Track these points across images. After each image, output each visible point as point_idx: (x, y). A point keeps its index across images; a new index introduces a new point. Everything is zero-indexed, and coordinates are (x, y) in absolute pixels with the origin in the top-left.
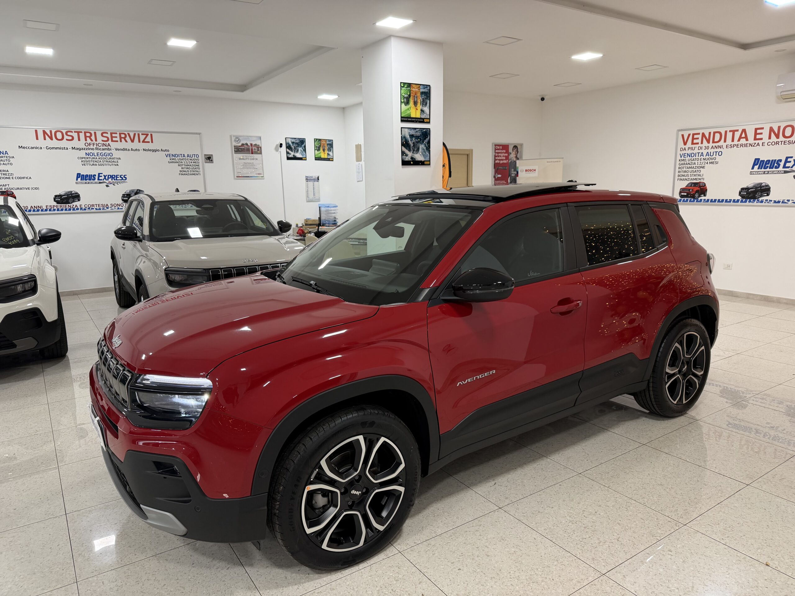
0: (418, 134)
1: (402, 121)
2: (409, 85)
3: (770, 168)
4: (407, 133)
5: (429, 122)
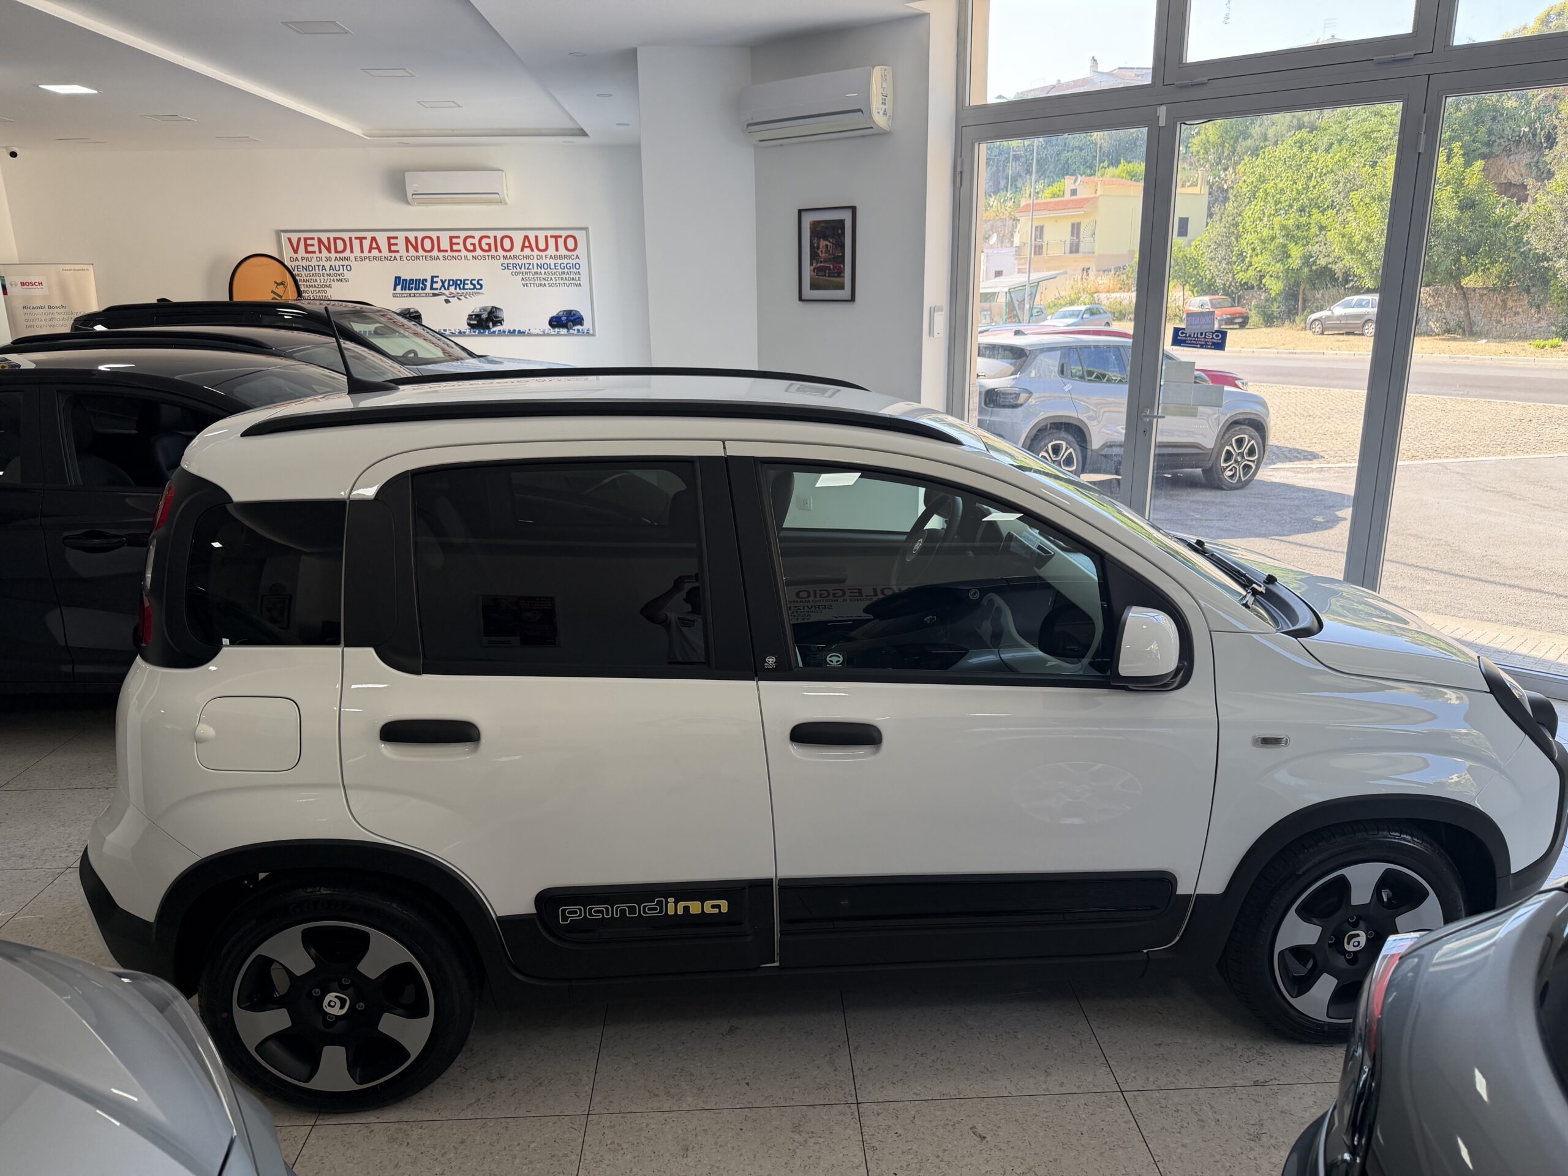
3: (415, 289)
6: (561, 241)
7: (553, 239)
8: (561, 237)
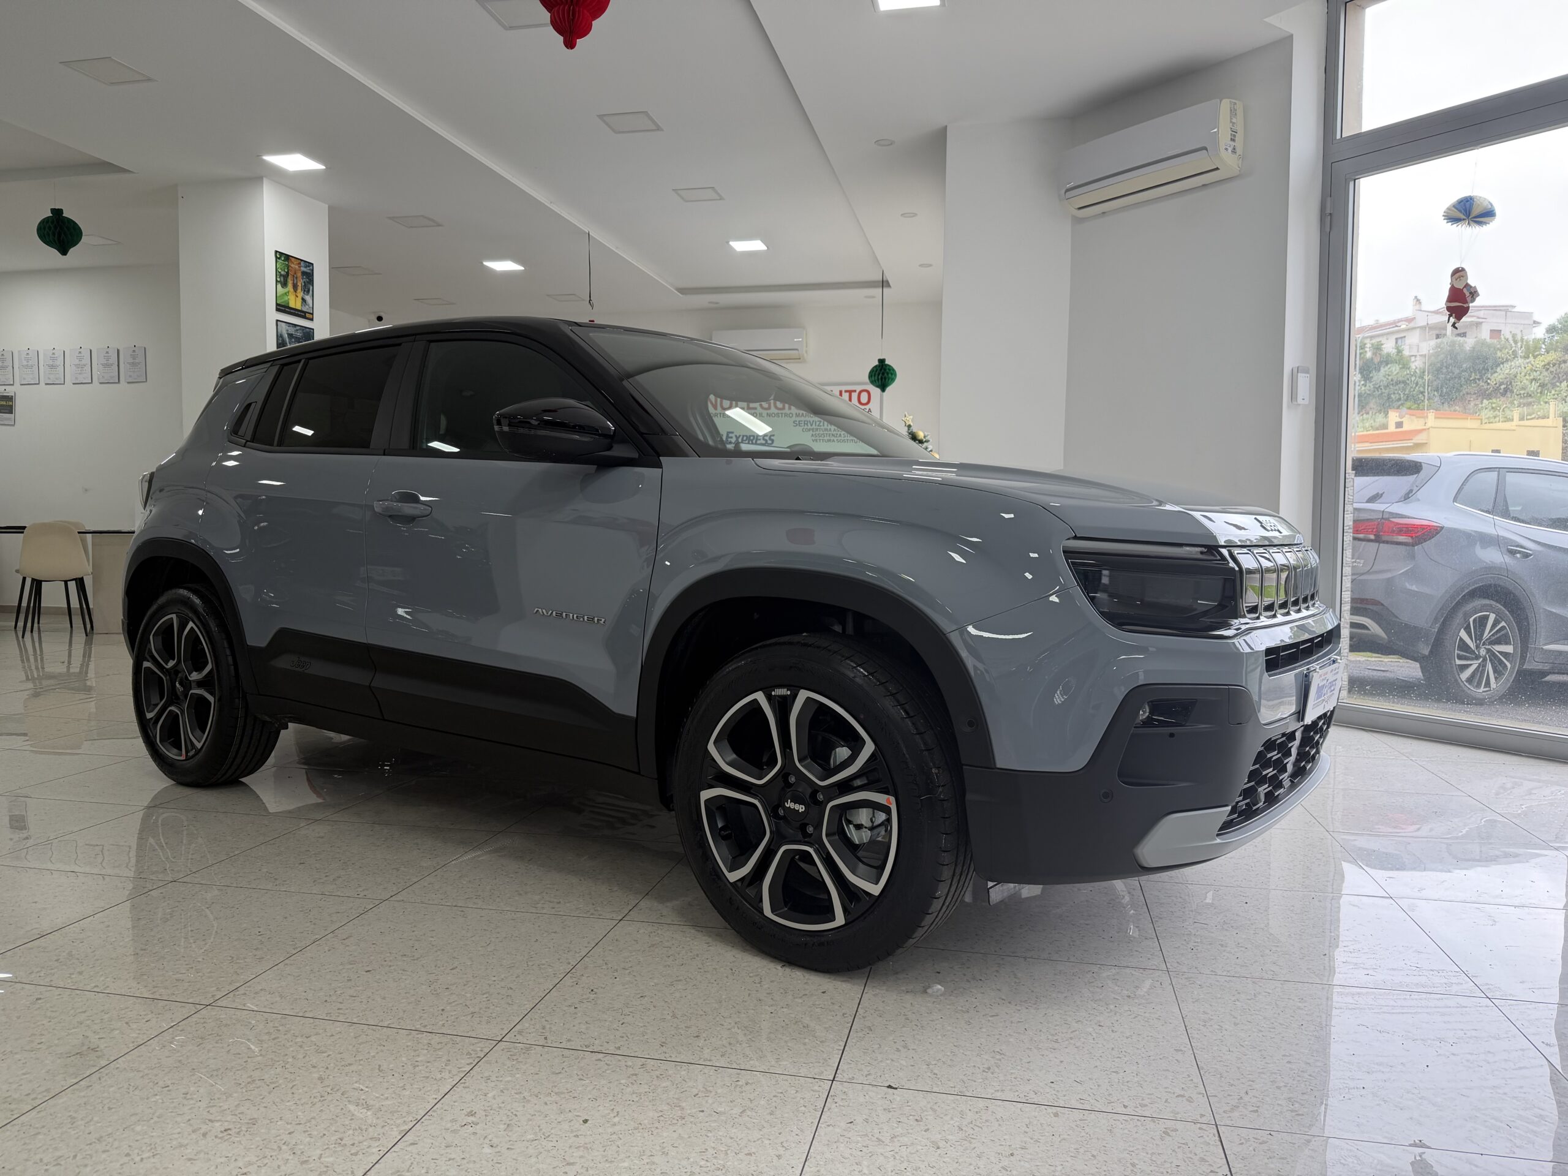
0: (299, 334)
1: (277, 310)
2: (288, 257)
4: (284, 329)
5: (312, 319)
6: (855, 396)
7: (848, 394)
8: (855, 391)
